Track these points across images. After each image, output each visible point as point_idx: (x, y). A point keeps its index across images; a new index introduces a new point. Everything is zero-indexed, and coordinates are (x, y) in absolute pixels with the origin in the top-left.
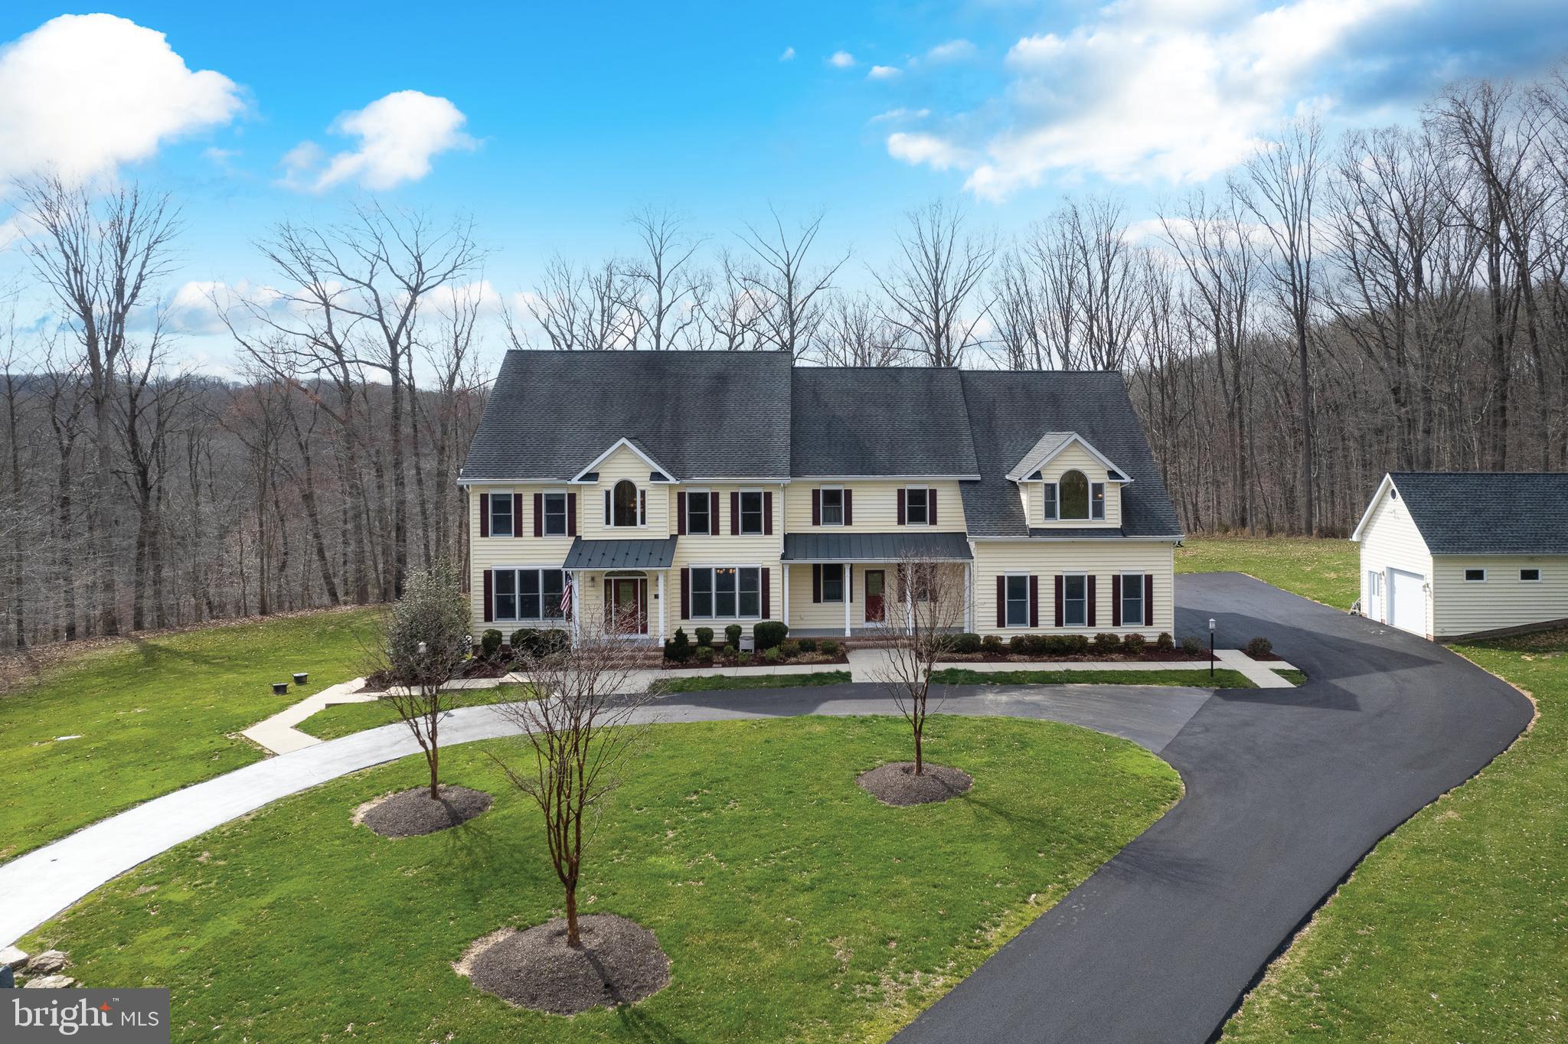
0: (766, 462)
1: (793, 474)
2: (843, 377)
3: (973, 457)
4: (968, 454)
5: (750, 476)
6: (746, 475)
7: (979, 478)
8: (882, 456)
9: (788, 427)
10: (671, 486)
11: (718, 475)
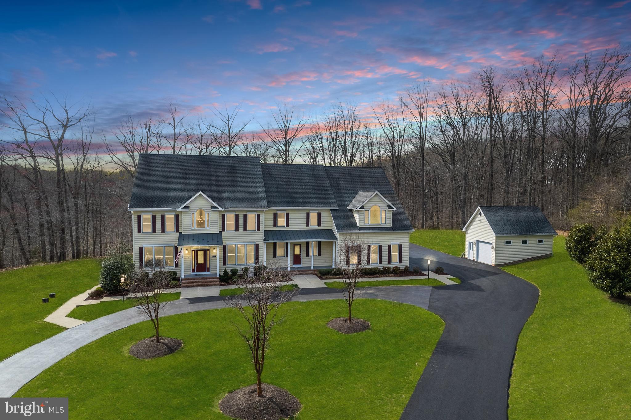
0: (257, 202)
1: (269, 207)
2: (280, 168)
3: (334, 200)
4: (332, 199)
5: (252, 207)
6: (250, 207)
7: (338, 208)
8: (300, 199)
9: (264, 188)
10: (219, 211)
11: (239, 207)
